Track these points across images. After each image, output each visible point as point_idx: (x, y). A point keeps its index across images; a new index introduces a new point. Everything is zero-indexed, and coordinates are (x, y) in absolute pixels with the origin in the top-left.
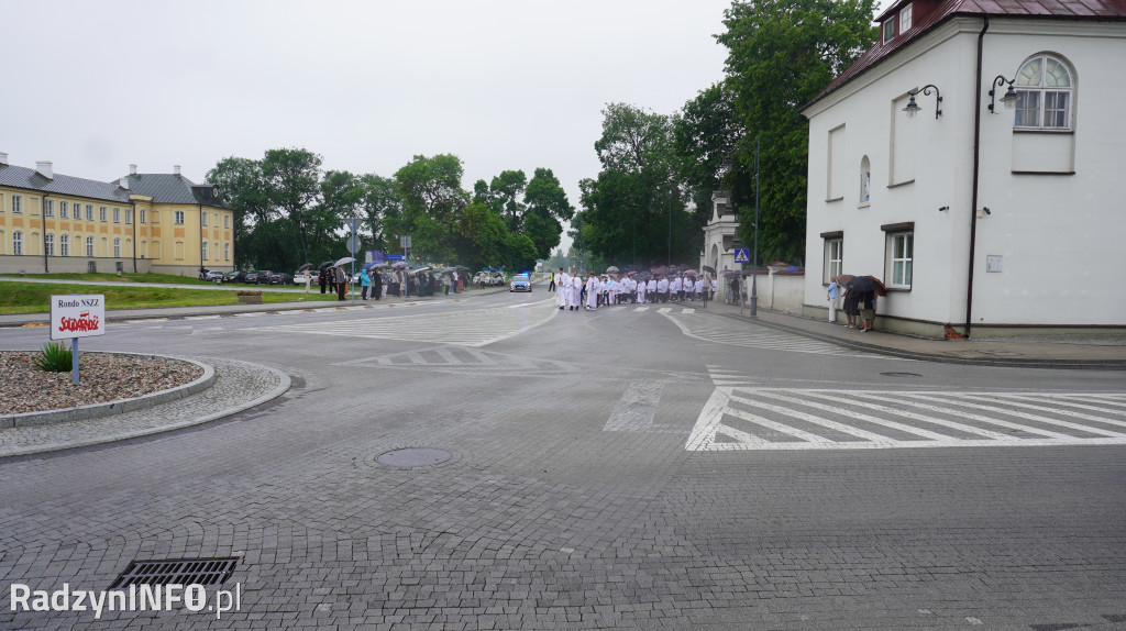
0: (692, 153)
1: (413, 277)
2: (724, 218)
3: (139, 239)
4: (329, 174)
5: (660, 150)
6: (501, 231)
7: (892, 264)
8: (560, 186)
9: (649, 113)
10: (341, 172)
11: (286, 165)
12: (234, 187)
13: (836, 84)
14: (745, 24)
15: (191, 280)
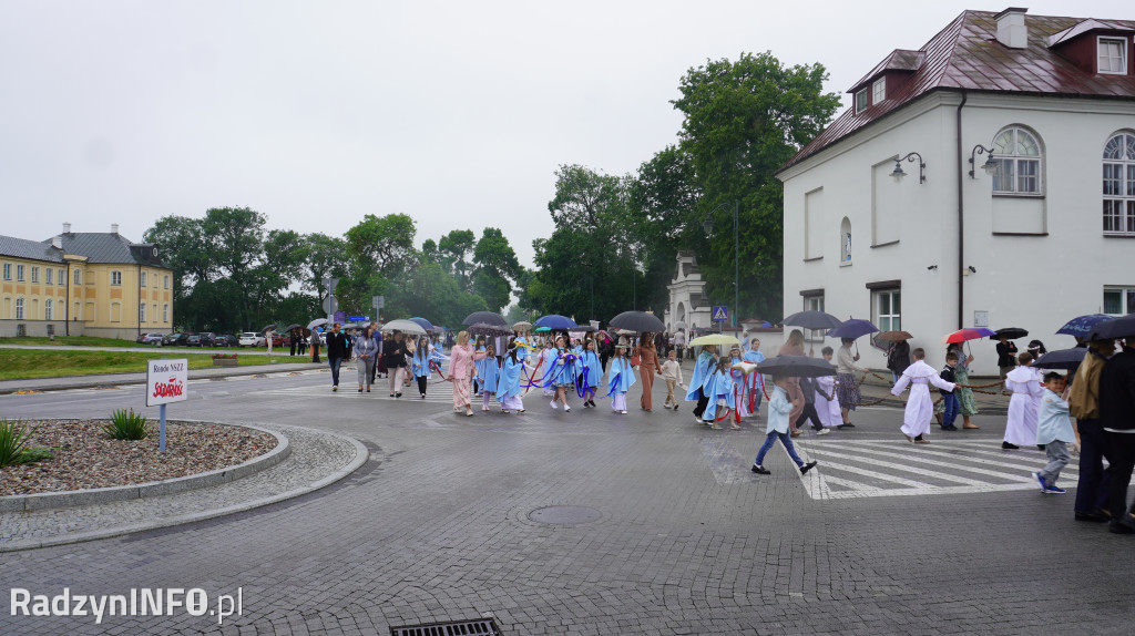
0: (647, 213)
2: (691, 277)
3: (72, 300)
4: (272, 233)
5: (615, 210)
6: (454, 290)
7: (878, 319)
8: (509, 246)
9: (601, 174)
10: (287, 231)
11: (229, 225)
12: (173, 246)
13: (811, 149)
14: (703, 91)
15: (129, 344)
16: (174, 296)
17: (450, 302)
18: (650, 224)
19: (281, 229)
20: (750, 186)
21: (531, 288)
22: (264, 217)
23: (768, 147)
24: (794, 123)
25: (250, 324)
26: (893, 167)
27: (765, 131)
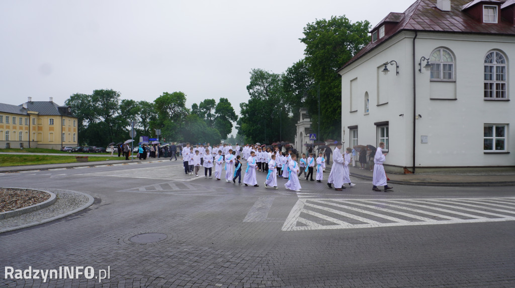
0: (291, 91)
1: (162, 148)
2: (305, 120)
3: (32, 132)
4: (123, 101)
5: (276, 90)
6: (204, 127)
8: (231, 106)
9: (271, 73)
10: (129, 100)
11: (103, 97)
12: (78, 107)
13: (353, 60)
14: (313, 34)
15: (57, 152)
16: (79, 130)
17: (202, 132)
19: (127, 99)
22: (119, 93)
24: (356, 48)
27: (342, 52)
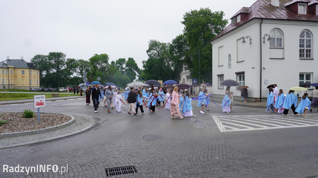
0: (174, 53)
2: (187, 71)
3: (10, 79)
4: (68, 59)
5: (165, 52)
6: (120, 75)
7: (239, 83)
8: (136, 63)
9: (161, 42)
10: (72, 59)
11: (55, 57)
12: (39, 63)
13: (220, 35)
14: (190, 19)
15: (27, 91)
16: (40, 77)
17: (119, 79)
18: (175, 56)
19: (70, 58)
20: (203, 45)
21: (142, 74)
22: (65, 55)
23: (208, 35)
24: (215, 28)
25: (62, 85)
26: (242, 40)
27: (207, 30)
